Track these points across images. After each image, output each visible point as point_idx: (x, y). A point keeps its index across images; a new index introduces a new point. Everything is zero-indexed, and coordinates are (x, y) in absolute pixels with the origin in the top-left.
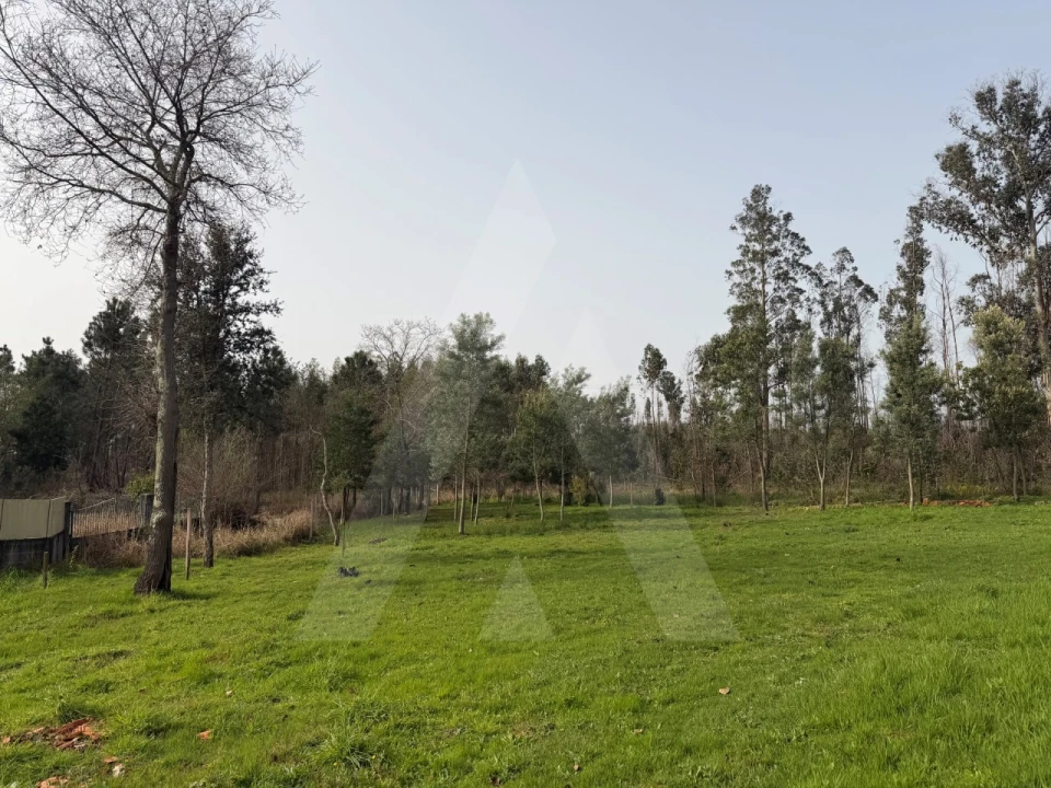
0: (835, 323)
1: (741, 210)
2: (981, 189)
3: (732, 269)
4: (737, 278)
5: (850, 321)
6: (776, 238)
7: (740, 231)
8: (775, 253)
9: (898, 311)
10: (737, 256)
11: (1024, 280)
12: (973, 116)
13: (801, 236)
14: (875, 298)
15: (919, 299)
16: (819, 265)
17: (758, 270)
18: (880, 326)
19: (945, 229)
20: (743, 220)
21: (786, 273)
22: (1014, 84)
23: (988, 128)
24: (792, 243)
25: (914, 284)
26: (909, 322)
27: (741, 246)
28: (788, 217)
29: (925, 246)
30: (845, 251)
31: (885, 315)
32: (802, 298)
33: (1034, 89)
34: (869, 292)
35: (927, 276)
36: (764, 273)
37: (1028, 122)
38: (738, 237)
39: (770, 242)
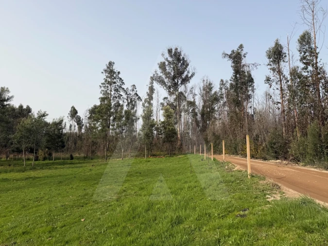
0: (130, 106)
1: (105, 68)
2: (167, 74)
3: (102, 85)
4: (103, 89)
5: (134, 106)
6: (115, 78)
7: (104, 74)
8: (115, 83)
9: (146, 105)
10: (103, 82)
11: (175, 100)
12: (167, 55)
14: (141, 100)
15: (152, 102)
16: (127, 88)
17: (109, 87)
18: (142, 108)
20: (105, 71)
21: (117, 89)
22: (177, 49)
23: (170, 59)
25: (151, 98)
26: (149, 108)
27: (105, 79)
28: (119, 73)
29: (154, 88)
30: (134, 85)
31: (143, 105)
32: (122, 97)
33: (181, 52)
35: (154, 96)
36: (111, 88)
37: (179, 60)
38: (104, 76)
39: (113, 79)
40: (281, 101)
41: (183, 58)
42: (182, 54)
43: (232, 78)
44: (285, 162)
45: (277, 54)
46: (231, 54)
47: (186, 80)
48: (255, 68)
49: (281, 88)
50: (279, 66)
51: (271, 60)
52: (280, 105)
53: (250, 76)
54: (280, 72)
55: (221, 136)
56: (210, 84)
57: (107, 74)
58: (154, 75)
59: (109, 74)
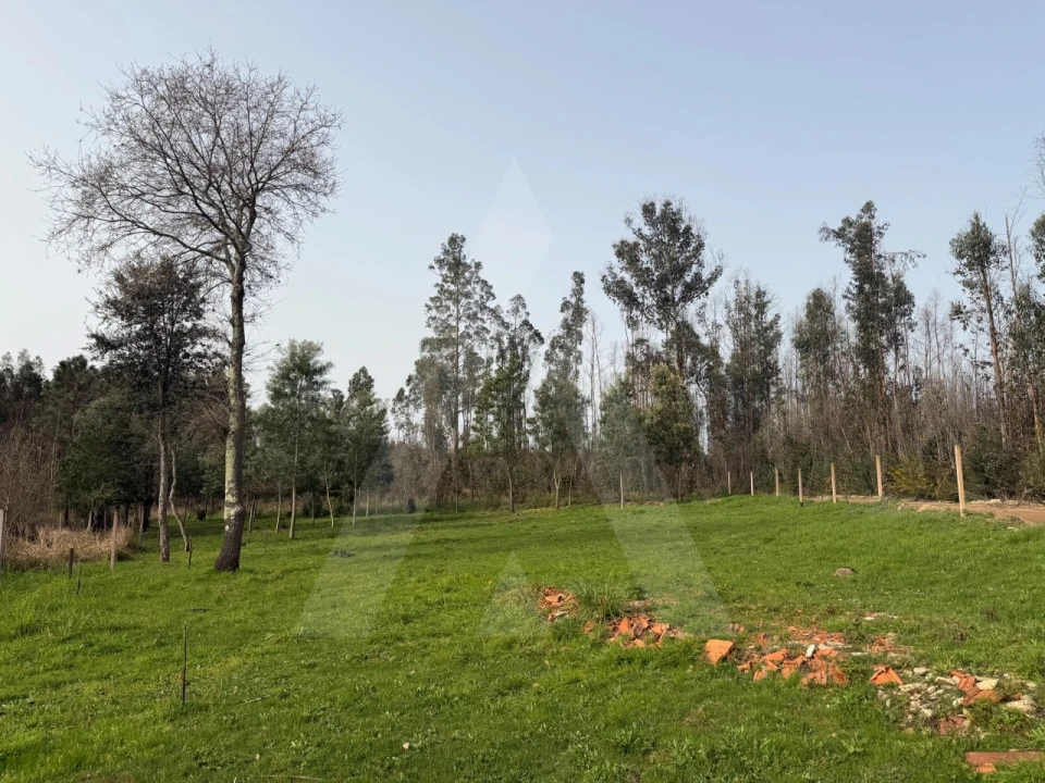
0: (508, 359)
1: (439, 253)
2: (642, 276)
3: (430, 304)
4: (434, 313)
5: (521, 359)
6: (468, 282)
7: (437, 270)
8: (468, 295)
10: (435, 292)
12: (639, 221)
13: (490, 283)
14: (542, 340)
15: (578, 347)
16: (498, 308)
17: (453, 307)
18: (544, 366)
19: (617, 301)
20: (440, 262)
21: (475, 314)
22: (668, 204)
23: (647, 231)
24: (482, 289)
25: (575, 335)
26: (566, 365)
27: (437, 285)
28: (478, 265)
29: (585, 305)
30: (519, 298)
31: (549, 358)
33: (679, 210)
34: (537, 337)
35: (586, 329)
36: (458, 311)
37: (674, 232)
38: (436, 276)
39: (464, 285)
40: (992, 360)
41: (688, 229)
42: (685, 216)
43: (849, 291)
44: (1011, 502)
45: (978, 249)
46: (843, 229)
47: (696, 288)
48: (910, 265)
49: (993, 329)
50: (984, 275)
51: (965, 261)
52: (990, 370)
53: (900, 288)
54: (986, 289)
55: (814, 444)
56: (760, 294)
57: (445, 271)
58: (604, 278)
59: (449, 269)
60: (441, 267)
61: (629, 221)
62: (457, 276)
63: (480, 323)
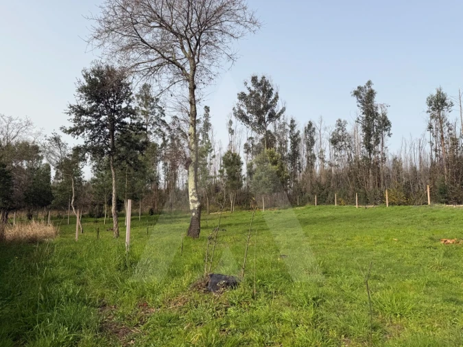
6: (152, 107)
8: (152, 114)
12: (250, 84)
13: (163, 108)
19: (239, 120)
22: (264, 78)
23: (253, 89)
24: (159, 111)
28: (157, 100)
30: (176, 117)
33: (269, 81)
34: (184, 135)
35: (210, 133)
41: (271, 90)
42: (271, 83)
43: (359, 119)
46: (357, 91)
47: (274, 116)
51: (431, 107)
53: (385, 118)
57: (140, 100)
58: (234, 109)
59: (143, 100)
60: (138, 99)
61: (246, 83)
62: (147, 104)
63: (158, 127)
